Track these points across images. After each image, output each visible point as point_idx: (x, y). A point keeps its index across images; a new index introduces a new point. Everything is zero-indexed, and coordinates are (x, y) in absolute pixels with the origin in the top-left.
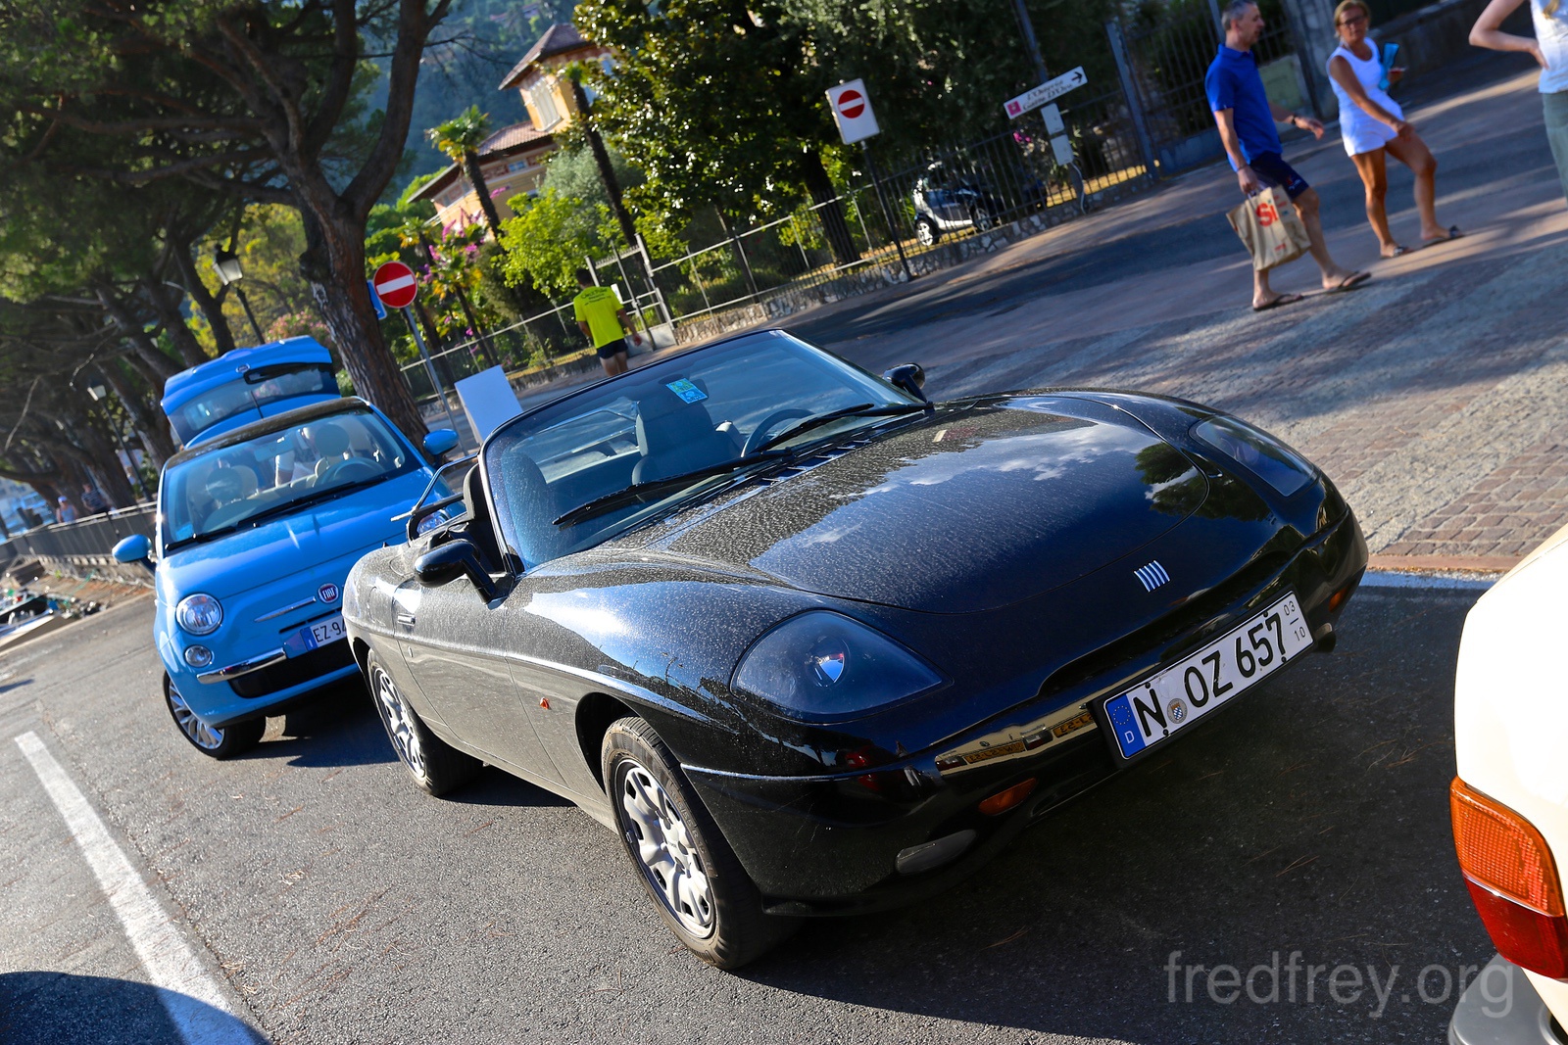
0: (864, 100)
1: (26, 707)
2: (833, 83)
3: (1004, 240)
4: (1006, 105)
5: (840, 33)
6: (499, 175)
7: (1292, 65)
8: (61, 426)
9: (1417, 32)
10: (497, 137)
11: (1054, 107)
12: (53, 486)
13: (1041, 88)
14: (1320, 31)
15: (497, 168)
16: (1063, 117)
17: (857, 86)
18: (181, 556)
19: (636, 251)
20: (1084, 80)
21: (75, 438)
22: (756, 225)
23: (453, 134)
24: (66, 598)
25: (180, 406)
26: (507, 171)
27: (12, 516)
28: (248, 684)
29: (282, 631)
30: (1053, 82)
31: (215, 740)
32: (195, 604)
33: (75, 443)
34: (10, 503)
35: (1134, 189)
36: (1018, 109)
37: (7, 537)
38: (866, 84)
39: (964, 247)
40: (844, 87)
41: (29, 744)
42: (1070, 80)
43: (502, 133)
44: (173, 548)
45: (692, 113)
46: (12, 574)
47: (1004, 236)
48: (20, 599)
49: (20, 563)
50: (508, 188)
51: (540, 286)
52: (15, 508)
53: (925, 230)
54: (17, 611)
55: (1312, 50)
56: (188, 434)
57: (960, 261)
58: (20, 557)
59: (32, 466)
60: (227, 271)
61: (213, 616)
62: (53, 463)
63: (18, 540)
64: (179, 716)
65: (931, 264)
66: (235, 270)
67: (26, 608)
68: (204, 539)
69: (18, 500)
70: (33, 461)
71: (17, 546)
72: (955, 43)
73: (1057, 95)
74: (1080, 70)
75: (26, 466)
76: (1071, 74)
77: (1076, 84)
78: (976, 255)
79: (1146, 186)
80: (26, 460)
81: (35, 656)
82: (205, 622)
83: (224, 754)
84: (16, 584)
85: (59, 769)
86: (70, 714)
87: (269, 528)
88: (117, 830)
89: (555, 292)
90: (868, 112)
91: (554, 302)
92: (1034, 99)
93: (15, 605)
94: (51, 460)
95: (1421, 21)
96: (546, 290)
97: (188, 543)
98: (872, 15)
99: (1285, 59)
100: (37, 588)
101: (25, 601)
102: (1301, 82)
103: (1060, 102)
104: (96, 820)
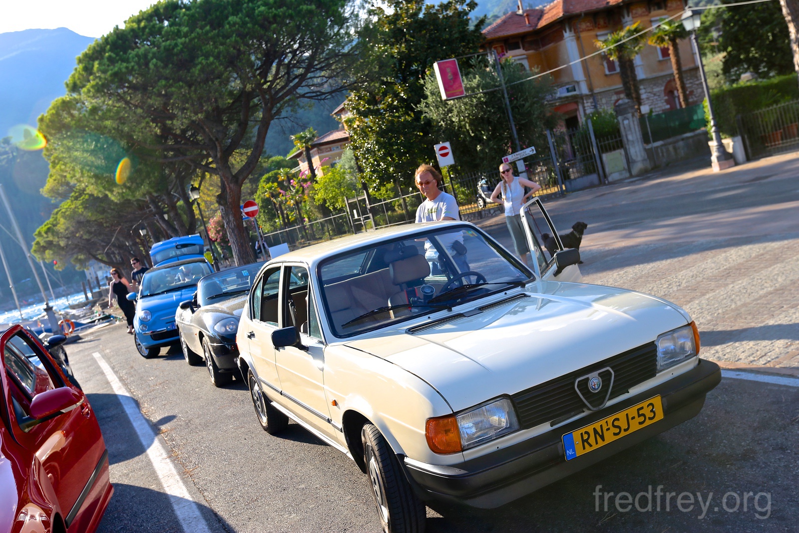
0: (449, 150)
1: (97, 346)
2: (438, 143)
3: (499, 212)
4: (503, 158)
5: (442, 125)
6: (327, 152)
7: (621, 154)
8: (127, 244)
9: (681, 144)
10: (329, 135)
11: (522, 161)
12: (121, 268)
13: (517, 153)
14: (633, 141)
15: (327, 149)
16: (526, 166)
17: (447, 144)
18: (144, 299)
19: (363, 198)
20: (535, 152)
21: (132, 250)
22: (412, 192)
23: (301, 138)
24: (119, 317)
25: (155, 254)
26: (331, 150)
27: (103, 279)
28: (156, 336)
29: (167, 323)
30: (522, 151)
31: (146, 352)
32: (145, 313)
33: (132, 252)
34: (103, 273)
35: (553, 196)
36: (508, 161)
37: (100, 289)
38: (451, 145)
39: (483, 213)
40: (441, 144)
41: (96, 355)
42: (529, 151)
43: (331, 133)
44: (143, 297)
45: (384, 148)
46: (99, 304)
47: (499, 210)
48: (99, 315)
49: (103, 300)
50: (330, 158)
51: (329, 206)
52: (105, 275)
53: (481, 202)
54: (99, 320)
55: (629, 148)
56: (156, 263)
57: (481, 218)
58: (103, 297)
59: (114, 259)
60: (194, 194)
61: (149, 317)
62: (122, 259)
63: (104, 290)
64: (138, 345)
65: (471, 218)
66: (197, 195)
67: (103, 319)
68: (151, 295)
69: (107, 272)
70: (115, 256)
71: (103, 293)
72: (483, 132)
73: (523, 157)
74: (533, 148)
75: (111, 259)
76: (529, 149)
77: (531, 153)
78: (488, 216)
79: (558, 196)
80: (112, 256)
81: (102, 333)
82: (147, 318)
83: (148, 357)
84: (100, 309)
85: (104, 361)
86: (110, 348)
87: (170, 294)
88: (116, 372)
89: (335, 209)
90: (451, 155)
91: (334, 213)
92: (514, 157)
93: (98, 318)
94: (121, 258)
95: (683, 139)
96: (331, 208)
97: (147, 296)
98: (454, 120)
99: (618, 151)
100: (108, 312)
101: (102, 316)
102: (624, 161)
103: (525, 159)
104: (111, 370)
